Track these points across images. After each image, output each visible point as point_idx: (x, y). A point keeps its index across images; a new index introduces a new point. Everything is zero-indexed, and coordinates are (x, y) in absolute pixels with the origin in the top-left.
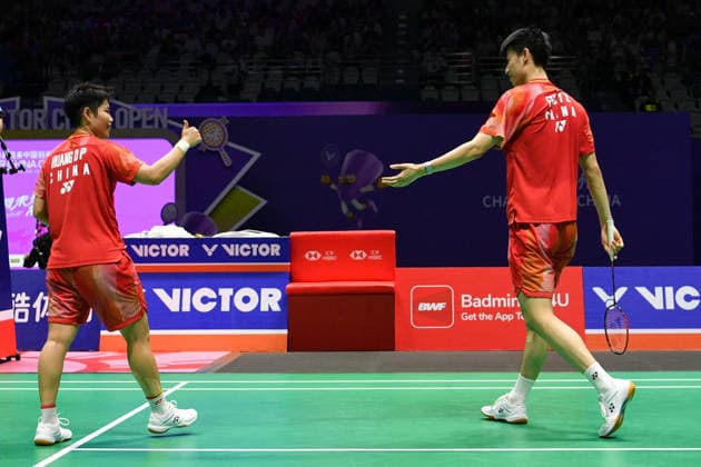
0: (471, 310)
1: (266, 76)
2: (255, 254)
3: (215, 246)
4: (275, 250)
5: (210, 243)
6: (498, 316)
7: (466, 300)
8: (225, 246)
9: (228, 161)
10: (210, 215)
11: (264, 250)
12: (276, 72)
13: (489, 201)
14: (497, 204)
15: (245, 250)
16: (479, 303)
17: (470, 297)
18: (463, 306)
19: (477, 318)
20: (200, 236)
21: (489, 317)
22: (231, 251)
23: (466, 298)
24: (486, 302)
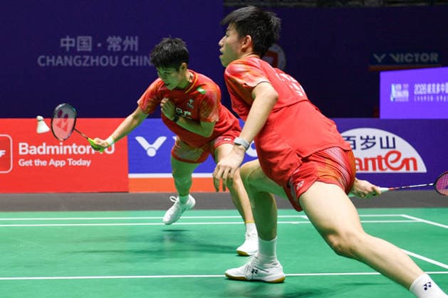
0: (28, 157)
6: (52, 162)
7: (23, 148)
13: (44, 61)
14: (51, 63)
16: (35, 150)
17: (26, 145)
18: (21, 153)
19: (33, 163)
21: (44, 163)
23: (23, 146)
24: (41, 150)
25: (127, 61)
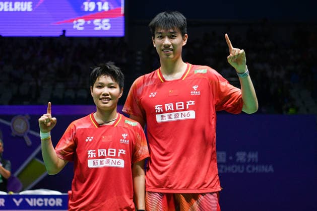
1: (54, 89)
2: (46, 204)
3: (21, 200)
4: (59, 202)
5: (18, 197)
8: (27, 200)
9: (29, 142)
10: (18, 176)
11: (52, 202)
12: (60, 86)
15: (40, 202)
20: (12, 193)
22: (31, 202)
25: (250, 169)
